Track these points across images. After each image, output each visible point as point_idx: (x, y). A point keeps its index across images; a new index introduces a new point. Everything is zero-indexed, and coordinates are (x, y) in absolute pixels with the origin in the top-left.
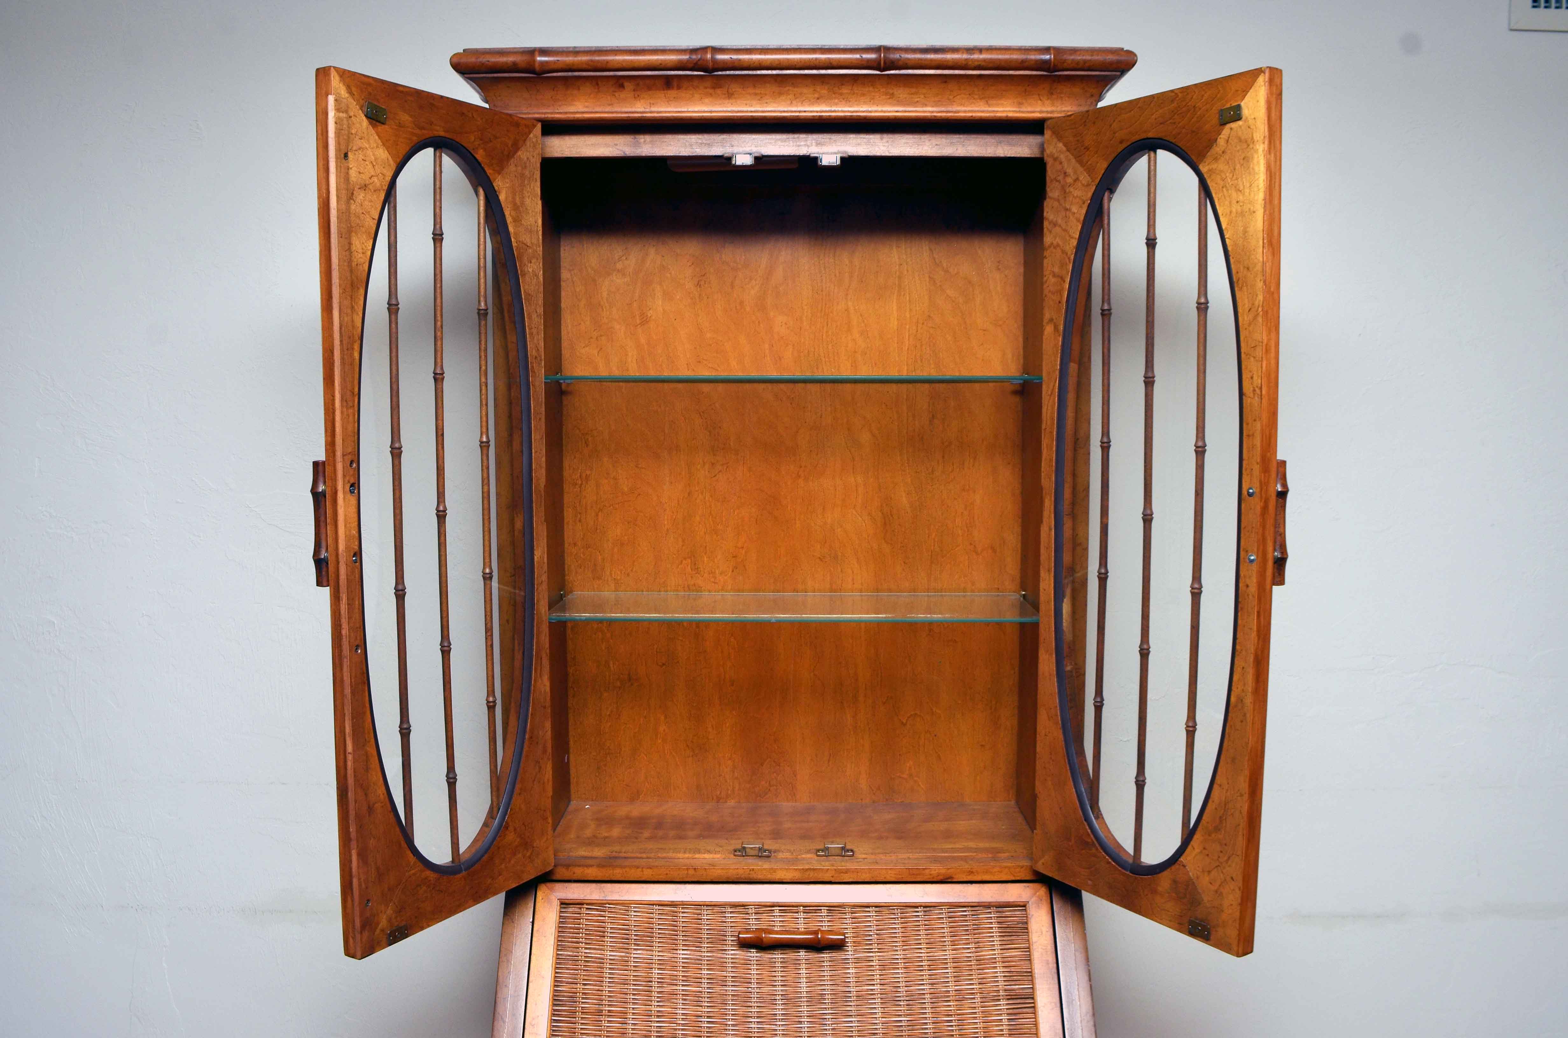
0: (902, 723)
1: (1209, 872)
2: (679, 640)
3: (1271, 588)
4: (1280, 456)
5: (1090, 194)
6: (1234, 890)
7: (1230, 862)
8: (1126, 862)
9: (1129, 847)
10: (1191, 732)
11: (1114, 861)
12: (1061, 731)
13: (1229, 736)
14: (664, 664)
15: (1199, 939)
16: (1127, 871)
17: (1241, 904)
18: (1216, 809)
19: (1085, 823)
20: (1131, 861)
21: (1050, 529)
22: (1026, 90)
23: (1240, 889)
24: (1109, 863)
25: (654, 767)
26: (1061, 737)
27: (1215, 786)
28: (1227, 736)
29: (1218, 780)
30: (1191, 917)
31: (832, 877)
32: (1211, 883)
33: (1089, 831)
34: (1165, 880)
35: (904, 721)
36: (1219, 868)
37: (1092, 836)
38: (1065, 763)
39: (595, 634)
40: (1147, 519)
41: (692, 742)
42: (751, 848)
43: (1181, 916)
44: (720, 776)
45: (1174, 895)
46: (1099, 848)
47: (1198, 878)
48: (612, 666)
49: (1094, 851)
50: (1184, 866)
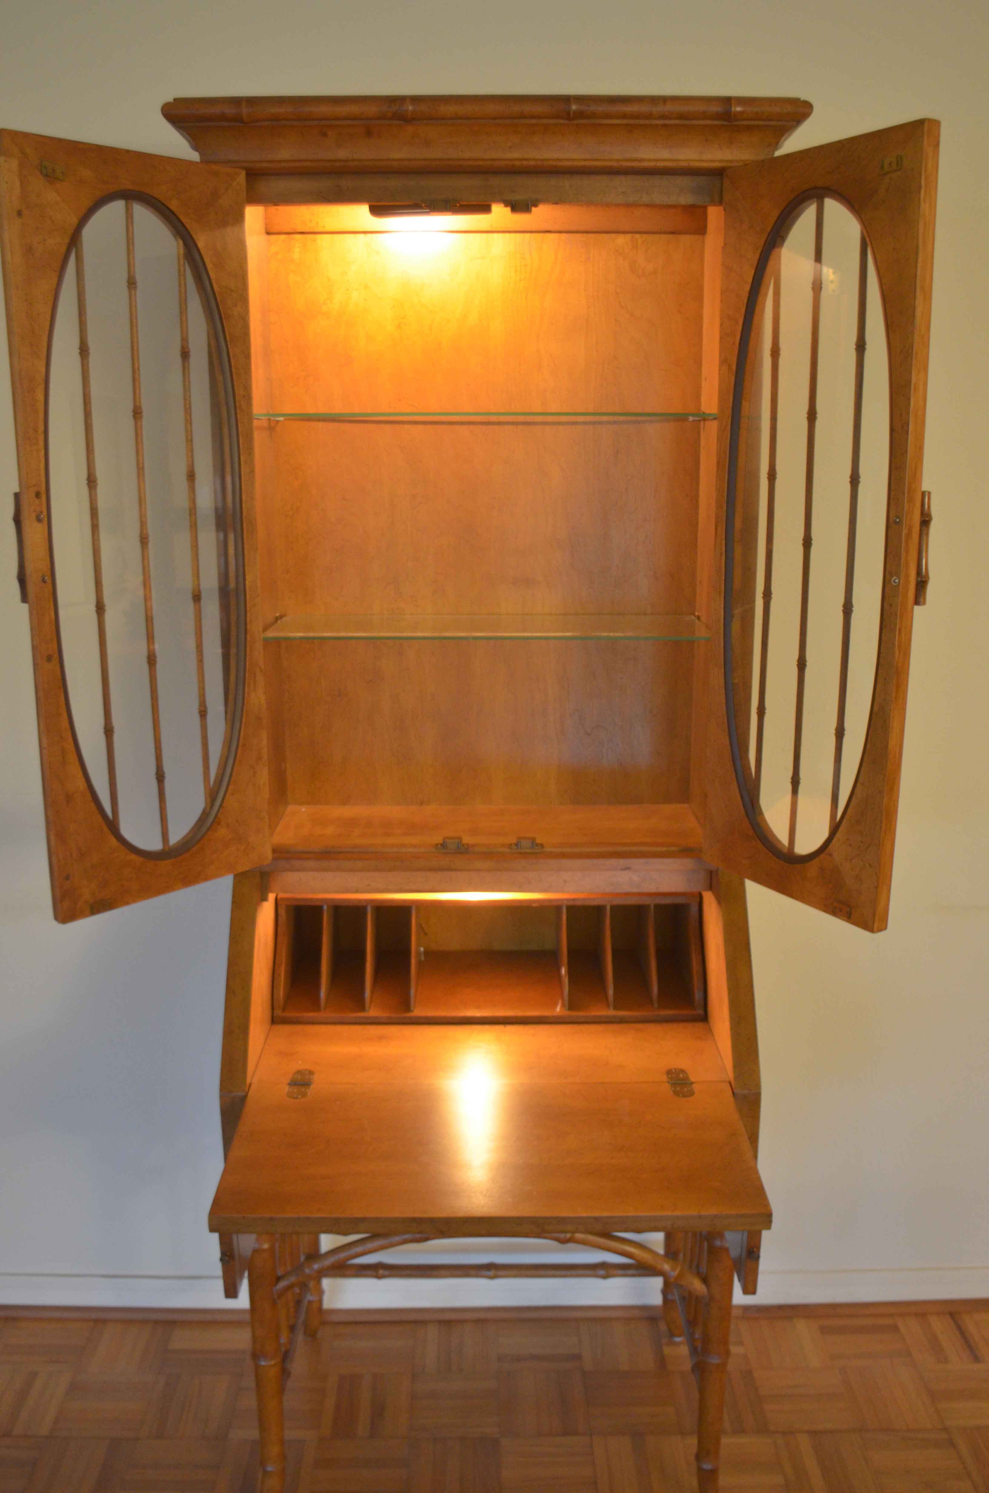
0: (588, 733)
1: (851, 860)
3: (913, 608)
4: (925, 487)
5: (763, 240)
6: (871, 875)
7: (868, 851)
8: (781, 852)
9: (785, 840)
10: (840, 733)
11: (771, 853)
12: (727, 738)
13: (872, 740)
15: (841, 919)
16: (782, 861)
17: (877, 887)
18: (858, 804)
19: (748, 819)
20: (786, 851)
21: (721, 554)
22: (707, 139)
23: (876, 874)
24: (767, 855)
26: (727, 742)
27: (859, 785)
28: (869, 740)
29: (861, 779)
30: (834, 900)
32: (852, 870)
33: (750, 826)
34: (812, 870)
35: (589, 731)
36: (859, 856)
38: (731, 765)
40: (807, 543)
42: (452, 843)
43: (827, 899)
45: (821, 880)
46: (759, 841)
47: (841, 865)
49: (755, 844)
50: (830, 856)
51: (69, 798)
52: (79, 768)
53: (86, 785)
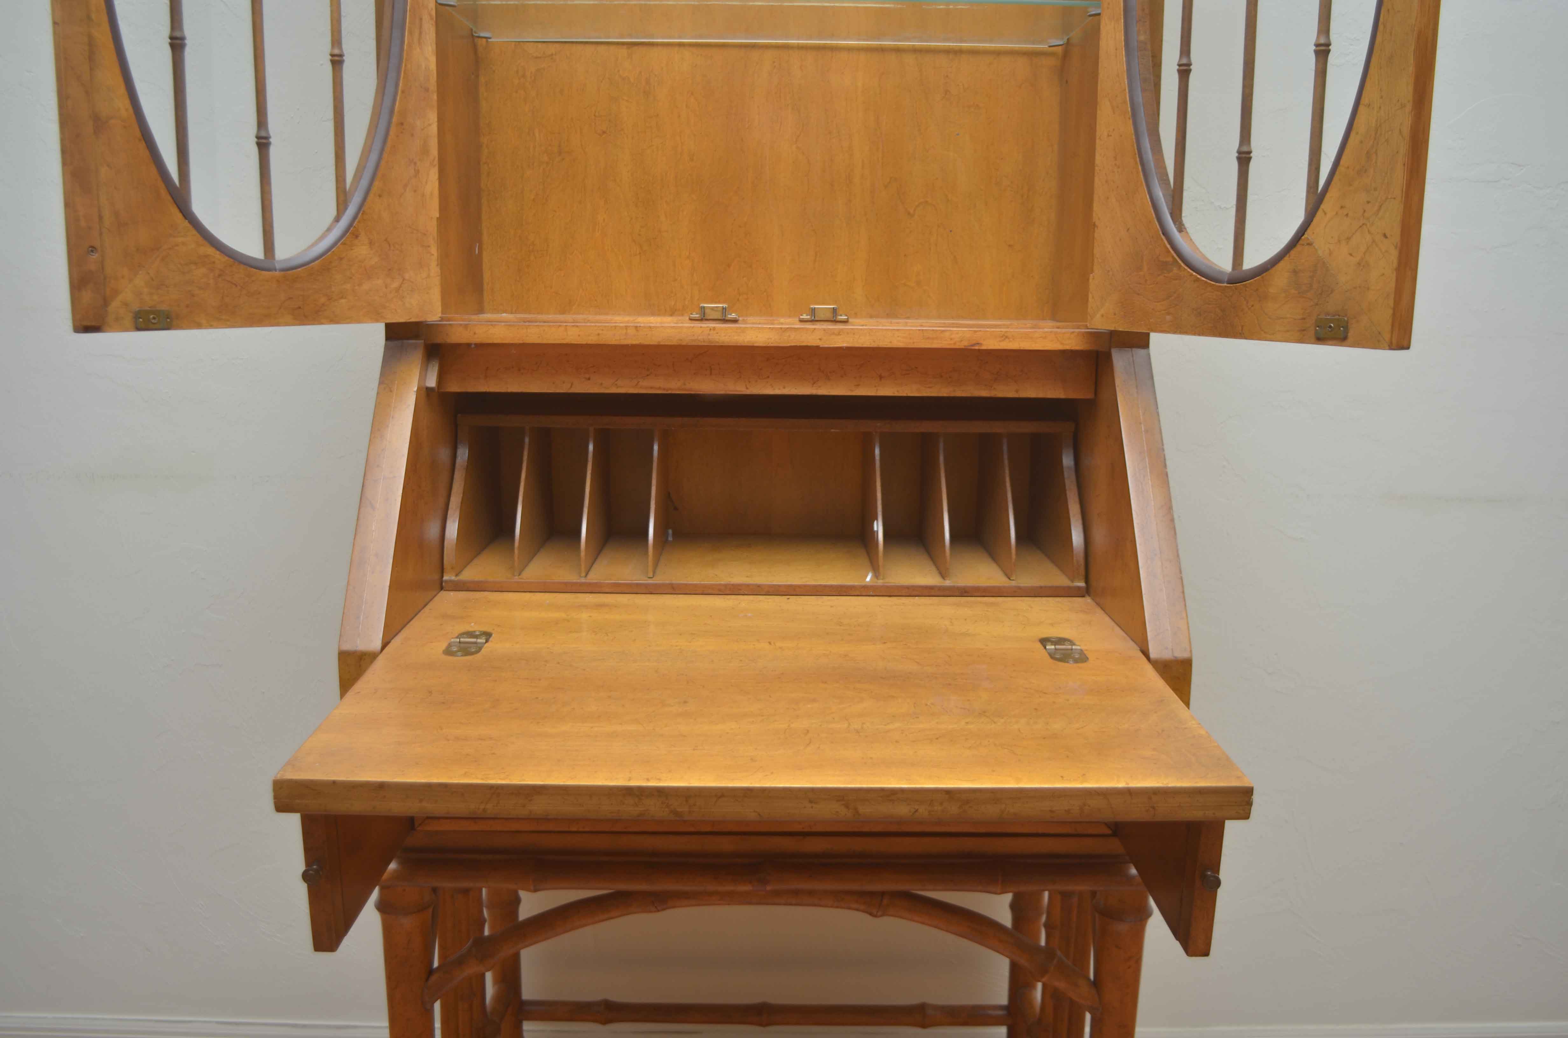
0: (909, 213)
1: (1349, 239)
2: (623, 99)
6: (1386, 251)
7: (1380, 214)
8: (1222, 272)
10: (1323, 52)
11: (1203, 277)
13: (1385, 27)
14: (604, 132)
15: (1331, 342)
16: (1224, 283)
17: (1398, 270)
18: (1361, 142)
19: (1163, 237)
23: (1396, 247)
24: (1198, 280)
25: (591, 268)
27: (1361, 108)
28: (1381, 27)
29: (1365, 100)
30: (1319, 315)
31: (820, 339)
32: (1351, 255)
33: (1169, 246)
34: (1280, 278)
35: (912, 211)
36: (1365, 226)
37: (1172, 252)
38: (1136, 163)
39: (517, 92)
41: (639, 235)
42: (712, 309)
43: (1304, 319)
44: (675, 280)
45: (1293, 291)
46: (1182, 264)
47: (1330, 253)
48: (537, 135)
49: (1175, 270)
50: (1310, 244)
51: (100, 124)
52: (120, 80)
53: (131, 111)
